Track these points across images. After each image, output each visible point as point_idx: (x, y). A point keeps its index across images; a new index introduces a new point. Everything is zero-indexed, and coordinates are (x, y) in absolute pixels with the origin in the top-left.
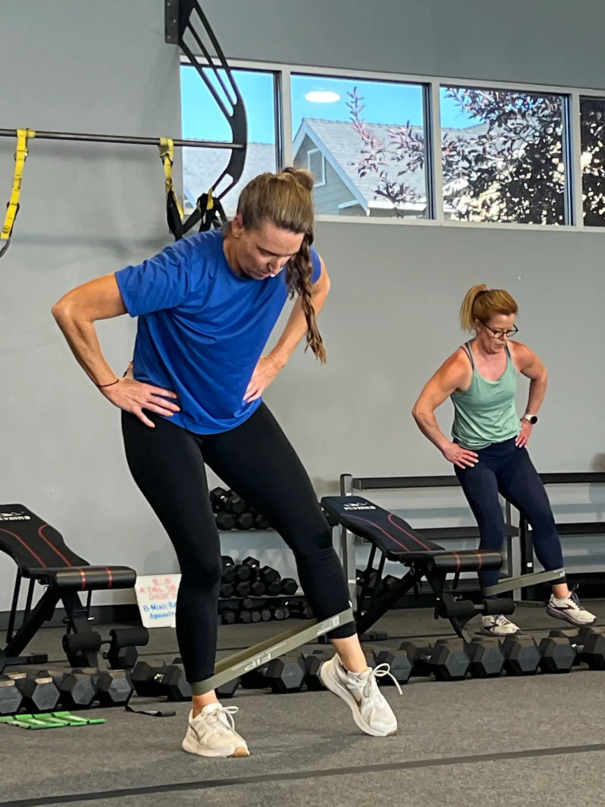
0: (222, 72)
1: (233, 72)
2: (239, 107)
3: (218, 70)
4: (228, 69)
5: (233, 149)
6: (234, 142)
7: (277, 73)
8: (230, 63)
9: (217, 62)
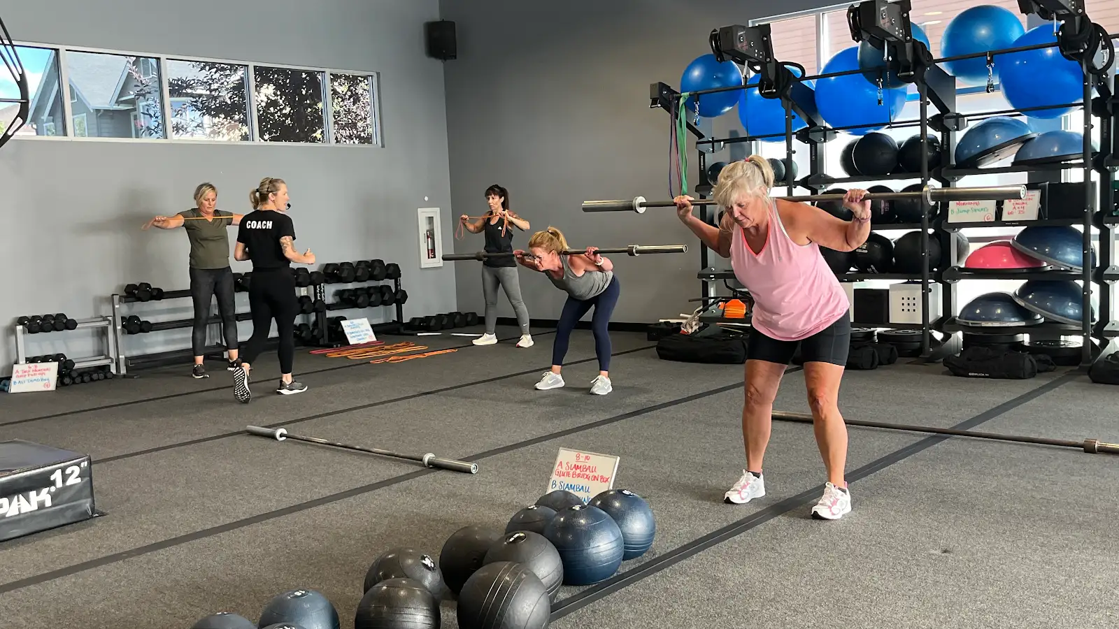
0: (9, 48)
1: (15, 47)
2: (22, 76)
3: (7, 47)
4: (13, 46)
5: (21, 103)
6: (22, 99)
7: (57, 50)
8: (14, 43)
9: (6, 42)
